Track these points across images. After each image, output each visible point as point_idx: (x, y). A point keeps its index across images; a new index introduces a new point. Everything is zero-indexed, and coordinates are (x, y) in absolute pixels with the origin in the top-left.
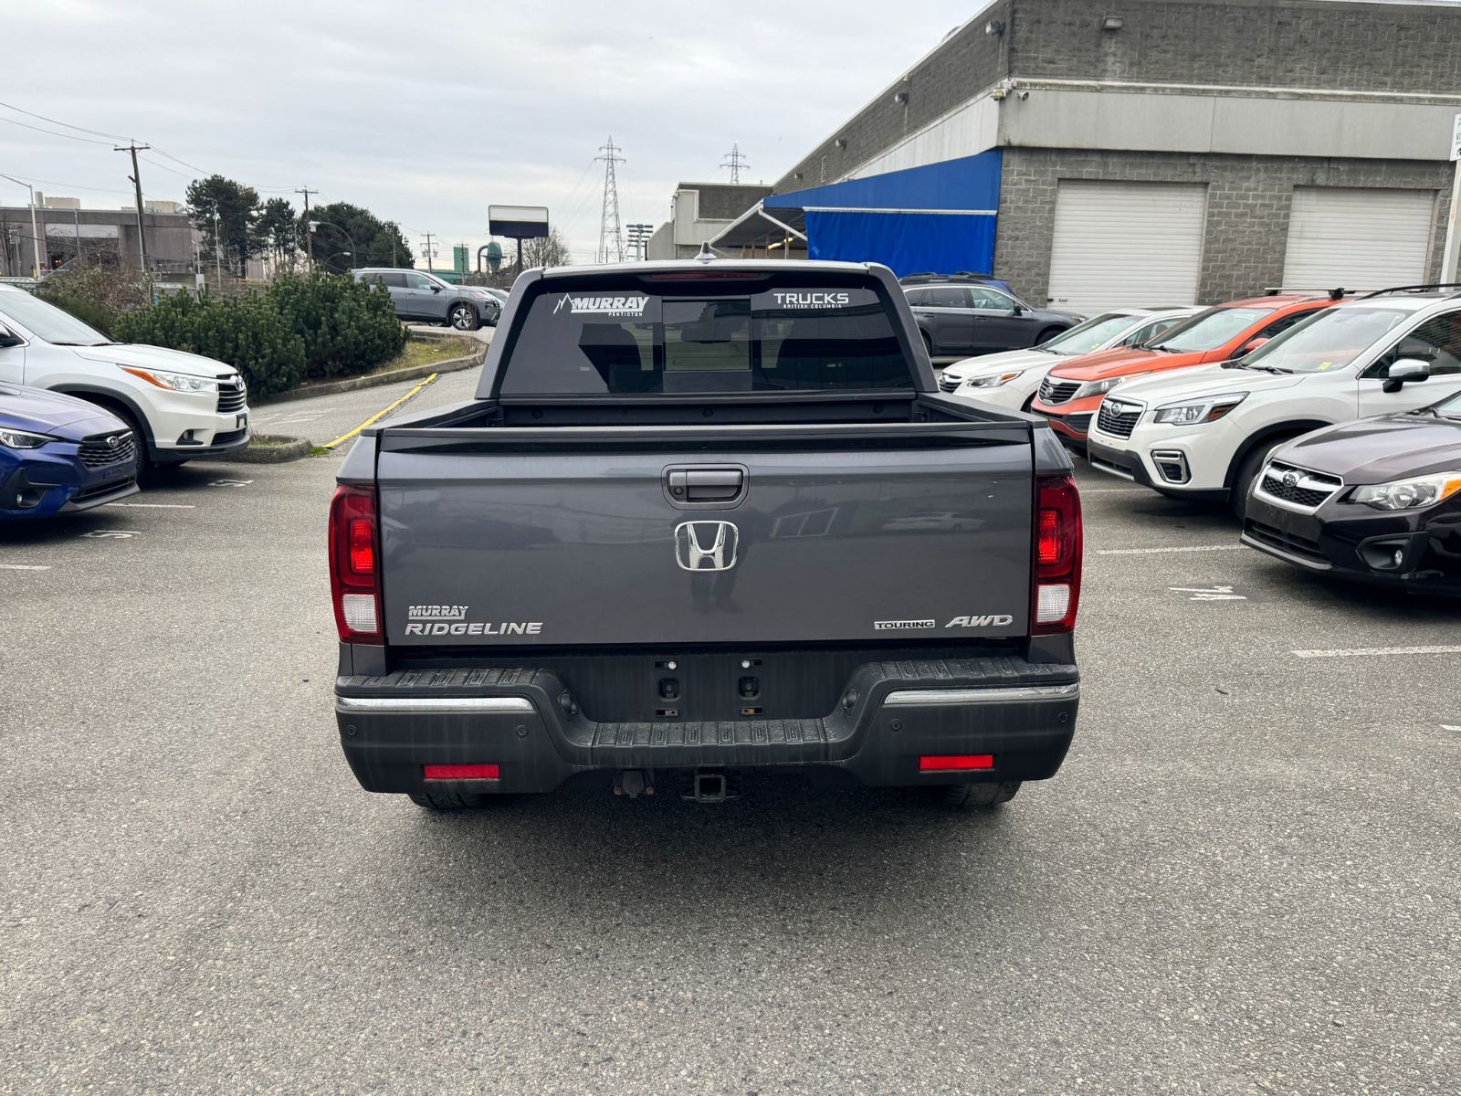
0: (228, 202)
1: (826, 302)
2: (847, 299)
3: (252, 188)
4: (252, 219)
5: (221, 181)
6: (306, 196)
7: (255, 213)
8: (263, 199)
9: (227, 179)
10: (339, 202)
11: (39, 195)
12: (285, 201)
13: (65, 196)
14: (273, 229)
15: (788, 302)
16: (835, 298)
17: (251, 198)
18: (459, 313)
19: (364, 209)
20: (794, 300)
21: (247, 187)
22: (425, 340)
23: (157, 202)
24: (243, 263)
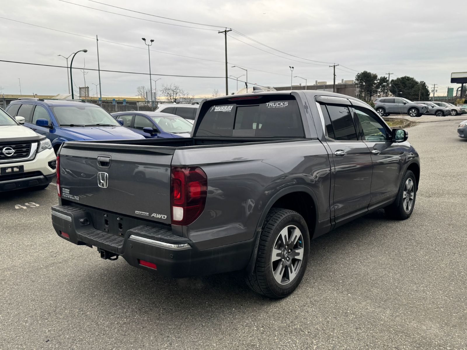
0: (368, 79)
1: (281, 105)
2: (287, 104)
3: (376, 74)
4: (375, 84)
5: (367, 72)
6: (389, 75)
7: (376, 82)
8: (379, 77)
9: (368, 72)
10: (405, 76)
11: (316, 81)
12: (386, 77)
13: (323, 81)
14: (381, 86)
15: (270, 106)
16: (284, 104)
17: (375, 77)
18: (412, 111)
19: (412, 78)
20: (271, 105)
21: (374, 74)
22: (389, 120)
23: (348, 81)
24: (370, 97)
